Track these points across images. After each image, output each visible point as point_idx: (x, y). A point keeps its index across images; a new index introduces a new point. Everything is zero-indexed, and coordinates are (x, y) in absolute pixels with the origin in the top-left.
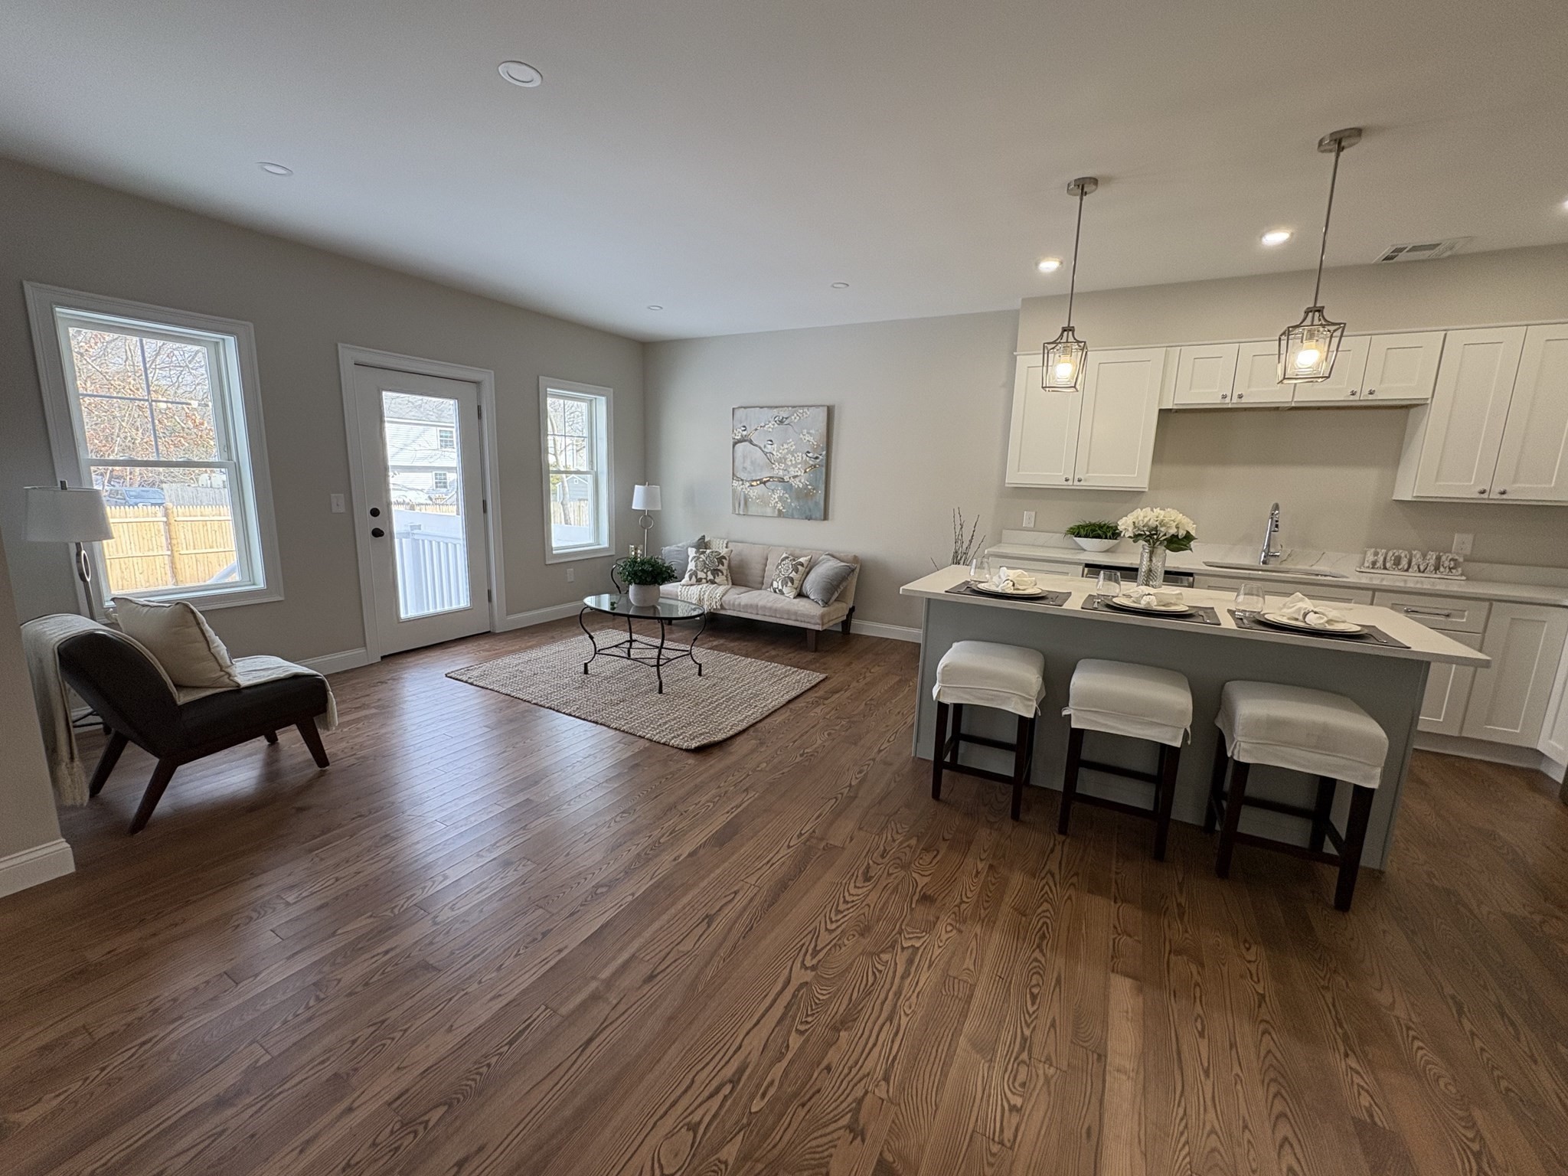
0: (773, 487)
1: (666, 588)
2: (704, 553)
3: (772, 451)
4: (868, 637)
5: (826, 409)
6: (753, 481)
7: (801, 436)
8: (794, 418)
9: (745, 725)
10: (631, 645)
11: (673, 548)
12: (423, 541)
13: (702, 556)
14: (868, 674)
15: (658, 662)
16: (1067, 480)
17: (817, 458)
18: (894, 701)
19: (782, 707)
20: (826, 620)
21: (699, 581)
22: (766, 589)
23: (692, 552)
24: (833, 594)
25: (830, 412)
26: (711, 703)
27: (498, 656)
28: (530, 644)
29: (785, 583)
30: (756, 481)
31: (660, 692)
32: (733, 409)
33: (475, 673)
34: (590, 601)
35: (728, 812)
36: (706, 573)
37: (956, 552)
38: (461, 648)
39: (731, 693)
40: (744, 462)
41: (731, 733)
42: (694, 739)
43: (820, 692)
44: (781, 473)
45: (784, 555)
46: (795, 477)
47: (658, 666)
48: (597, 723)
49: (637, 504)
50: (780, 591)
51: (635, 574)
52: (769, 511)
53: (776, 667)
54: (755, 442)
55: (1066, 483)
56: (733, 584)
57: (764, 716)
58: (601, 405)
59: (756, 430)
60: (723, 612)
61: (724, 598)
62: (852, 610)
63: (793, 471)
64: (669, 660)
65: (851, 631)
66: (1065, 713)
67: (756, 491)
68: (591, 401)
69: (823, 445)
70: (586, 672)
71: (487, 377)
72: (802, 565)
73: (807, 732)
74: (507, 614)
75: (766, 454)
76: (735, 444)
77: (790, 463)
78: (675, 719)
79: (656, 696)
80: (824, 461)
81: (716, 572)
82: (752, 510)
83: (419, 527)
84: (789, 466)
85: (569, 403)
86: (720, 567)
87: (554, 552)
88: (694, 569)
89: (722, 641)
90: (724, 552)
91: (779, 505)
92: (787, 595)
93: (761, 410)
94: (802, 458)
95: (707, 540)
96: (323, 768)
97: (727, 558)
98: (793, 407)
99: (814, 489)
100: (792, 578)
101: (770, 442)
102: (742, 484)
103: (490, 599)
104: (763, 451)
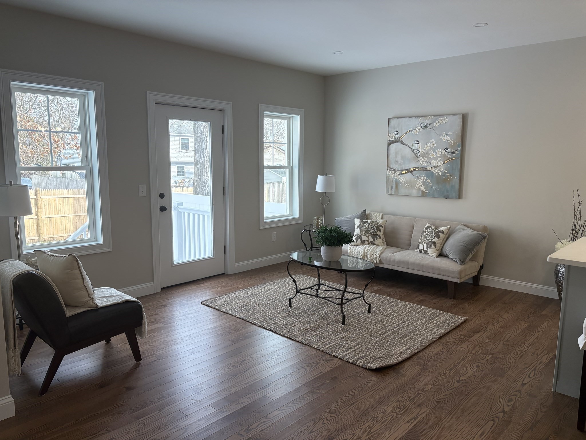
0: (418, 175)
2: (366, 222)
3: (418, 148)
4: (495, 289)
5: (461, 116)
6: (403, 170)
7: (441, 137)
8: (436, 124)
9: (409, 353)
10: (319, 287)
11: (343, 218)
12: (184, 213)
13: (365, 225)
14: (500, 320)
15: (342, 301)
17: (453, 153)
18: (527, 343)
19: (435, 341)
20: (463, 275)
21: (363, 242)
22: (413, 250)
23: (357, 222)
24: (468, 255)
25: (465, 118)
26: (381, 334)
27: (231, 291)
28: (250, 283)
29: (429, 246)
30: (405, 170)
31: (343, 323)
32: (389, 119)
33: (219, 302)
34: (295, 256)
35: (408, 422)
36: (368, 237)
37: (575, 225)
38: (208, 284)
39: (394, 327)
40: (396, 157)
41: (400, 359)
42: (373, 361)
43: (464, 331)
44: (425, 164)
45: (427, 225)
46: (436, 167)
47: (342, 304)
48: (302, 343)
49: (319, 188)
50: (425, 251)
51: (326, 238)
52: (414, 192)
53: (425, 309)
54: (405, 142)
56: (387, 245)
57: (423, 347)
58: (296, 120)
59: (406, 133)
60: (381, 266)
61: (383, 255)
62: (482, 267)
63: (434, 163)
64: (349, 300)
65: (480, 284)
67: (404, 178)
68: (290, 118)
69: (458, 143)
70: (290, 305)
72: (442, 232)
73: (459, 363)
74: (235, 263)
75: (413, 151)
76: (389, 144)
77: (432, 157)
78: (357, 345)
79: (340, 326)
80: (459, 155)
81: (375, 236)
82: (402, 191)
83: (182, 204)
84: (431, 159)
85: (275, 120)
86: (378, 233)
87: (265, 221)
88: (359, 234)
89: (381, 287)
90: (380, 221)
91: (423, 188)
92: (432, 255)
93: (410, 119)
94: (442, 153)
95: (367, 212)
96: (138, 362)
97: (383, 227)
98: (435, 116)
99: (451, 176)
100: (435, 242)
101: (416, 142)
102: (394, 173)
103: (225, 252)
104: (411, 149)
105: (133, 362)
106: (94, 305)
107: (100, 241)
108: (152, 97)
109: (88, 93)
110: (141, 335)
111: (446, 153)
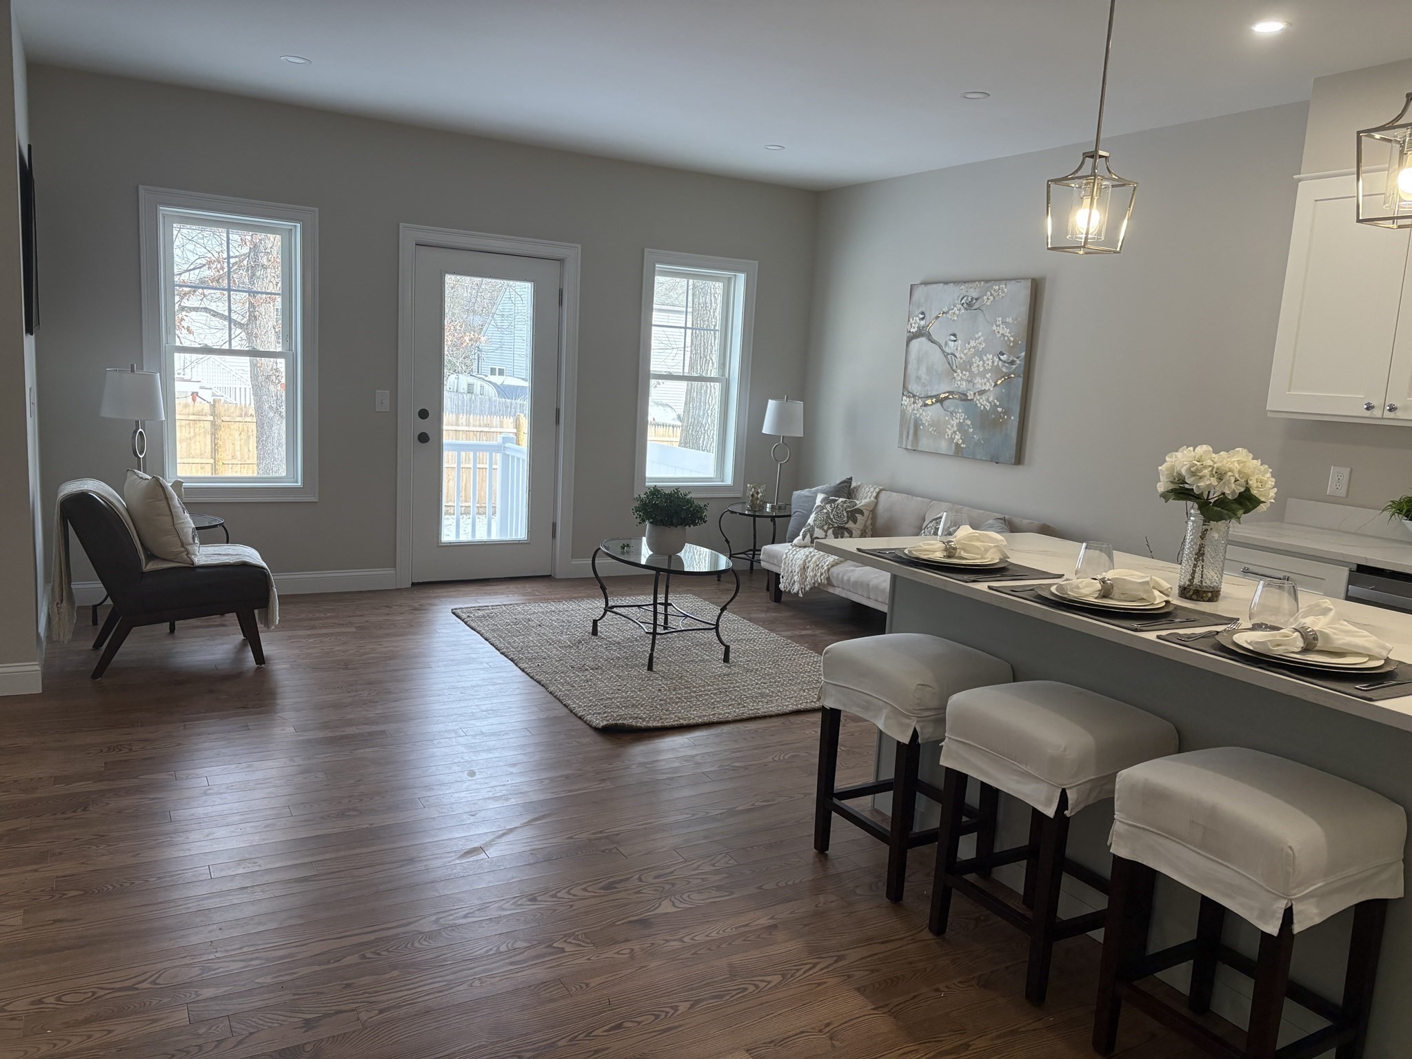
0: (951, 409)
2: (836, 501)
3: (954, 350)
5: (1029, 283)
6: (928, 397)
7: (994, 327)
11: (804, 493)
13: (828, 506)
15: (655, 629)
16: (1369, 407)
21: (814, 542)
23: (822, 500)
25: (1037, 288)
30: (931, 397)
32: (912, 286)
40: (918, 368)
44: (964, 386)
46: (982, 392)
47: (655, 634)
49: (767, 427)
52: (943, 446)
54: (935, 337)
55: (1368, 414)
58: (740, 282)
59: (937, 317)
60: (829, 590)
61: (833, 570)
63: (980, 383)
66: (940, 745)
67: (930, 414)
68: (726, 279)
69: (1022, 342)
70: (594, 632)
71: (572, 253)
74: (572, 557)
75: (946, 355)
76: (909, 340)
77: (976, 371)
80: (1023, 369)
81: (841, 531)
82: (925, 443)
84: (975, 376)
86: (850, 525)
87: (645, 483)
88: (812, 523)
90: (867, 503)
91: (958, 437)
93: (946, 286)
94: (993, 362)
95: (854, 484)
96: (261, 665)
97: (866, 513)
98: (987, 281)
99: (1005, 413)
101: (953, 338)
102: (914, 403)
103: (554, 536)
104: (943, 351)
106: (190, 562)
107: (299, 481)
108: (409, 234)
109: (293, 226)
111: (1000, 363)
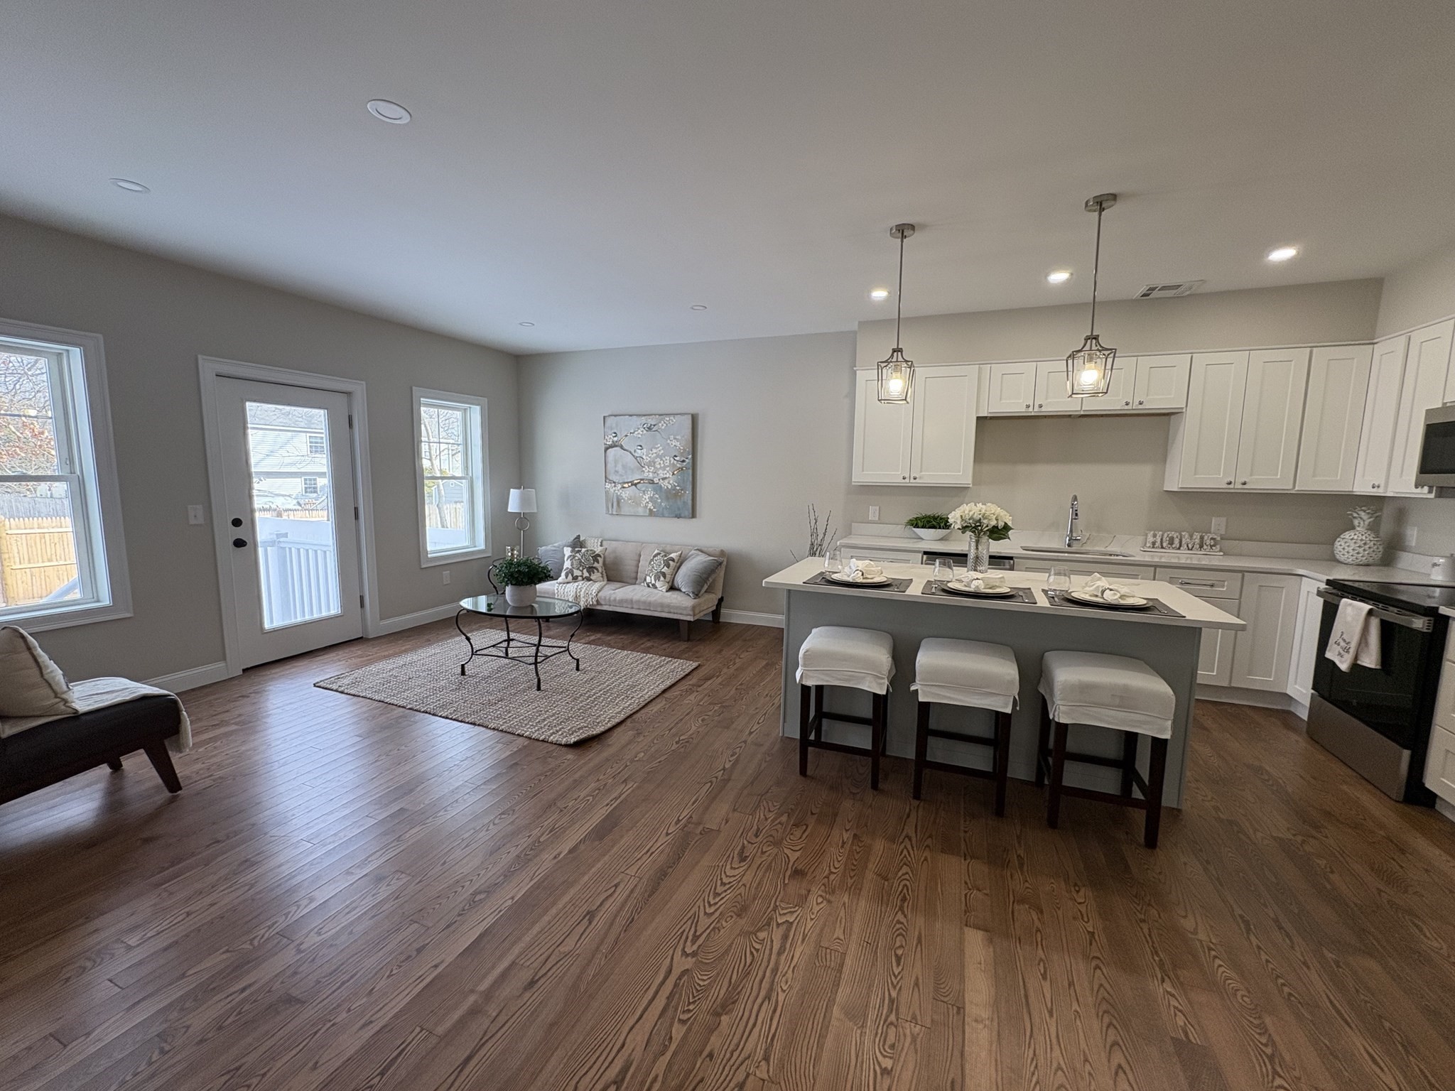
0: (643, 489)
1: (541, 587)
2: (579, 551)
3: (641, 455)
4: (737, 625)
5: (690, 417)
6: (625, 483)
7: (669, 441)
8: (662, 425)
9: (622, 716)
10: (508, 644)
11: (549, 547)
12: (290, 549)
13: (577, 555)
14: (737, 660)
15: (536, 659)
16: (904, 478)
17: (683, 461)
18: (762, 684)
19: (657, 696)
20: (697, 611)
21: (575, 579)
22: (640, 584)
23: (567, 552)
24: (702, 587)
25: (694, 419)
26: (589, 697)
27: (370, 663)
28: (403, 648)
29: (657, 578)
30: (628, 483)
31: (539, 688)
32: (604, 417)
33: (346, 681)
34: (467, 603)
35: (607, 805)
36: (582, 571)
37: (812, 544)
38: (332, 656)
39: (608, 686)
40: (616, 466)
41: (609, 725)
42: (572, 734)
43: (693, 680)
44: (651, 475)
45: (656, 552)
46: (664, 479)
47: (536, 663)
48: (474, 724)
49: (513, 506)
50: (653, 585)
51: (512, 575)
52: (640, 511)
53: (651, 658)
54: (625, 447)
55: (904, 481)
56: (609, 580)
57: (640, 706)
58: (476, 413)
59: (626, 436)
60: (599, 608)
61: (600, 594)
62: (721, 600)
63: (661, 474)
64: (547, 657)
65: (721, 620)
66: (913, 688)
67: (627, 493)
68: (465, 410)
69: (689, 449)
70: (463, 673)
71: (359, 389)
72: (673, 560)
73: (681, 720)
74: (381, 619)
75: (636, 458)
76: (606, 449)
77: (658, 466)
78: (554, 715)
79: (534, 692)
80: (691, 464)
81: (591, 569)
82: (625, 510)
83: (286, 535)
84: (658, 469)
85: (442, 411)
86: (596, 565)
87: (429, 556)
88: (570, 567)
89: (599, 636)
90: (598, 550)
91: (650, 505)
92: (660, 589)
93: (630, 418)
94: (670, 461)
95: (581, 539)
96: (176, 792)
97: (602, 556)
98: (660, 415)
99: (682, 490)
100: (664, 573)
101: (639, 448)
102: (615, 486)
103: (362, 605)
104: (634, 456)
105: (167, 794)
106: (70, 710)
107: (106, 601)
108: (208, 367)
109: (68, 351)
110: (179, 749)
111: (675, 462)
